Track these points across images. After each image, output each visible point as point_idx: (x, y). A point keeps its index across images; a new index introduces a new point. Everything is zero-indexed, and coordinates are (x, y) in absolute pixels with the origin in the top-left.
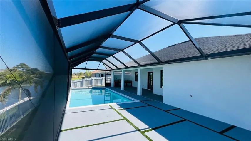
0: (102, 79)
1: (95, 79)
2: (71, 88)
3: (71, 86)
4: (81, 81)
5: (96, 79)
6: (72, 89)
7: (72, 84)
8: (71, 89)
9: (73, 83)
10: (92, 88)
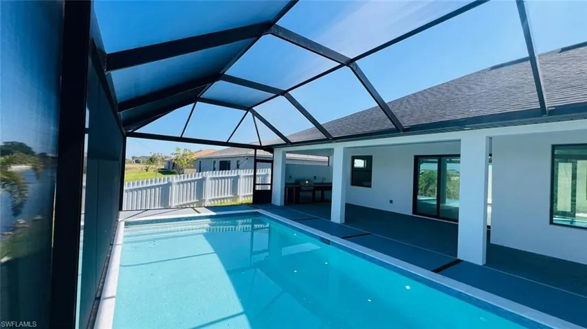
0: (238, 177)
1: (214, 179)
2: (123, 216)
3: (121, 209)
4: (162, 183)
5: (217, 178)
6: (127, 224)
7: (125, 194)
8: (122, 225)
9: (131, 190)
10: (214, 214)
